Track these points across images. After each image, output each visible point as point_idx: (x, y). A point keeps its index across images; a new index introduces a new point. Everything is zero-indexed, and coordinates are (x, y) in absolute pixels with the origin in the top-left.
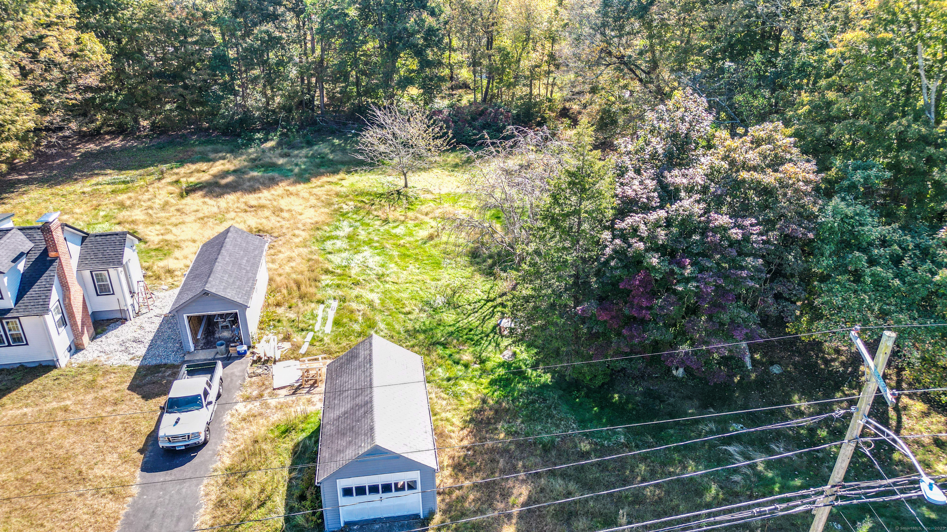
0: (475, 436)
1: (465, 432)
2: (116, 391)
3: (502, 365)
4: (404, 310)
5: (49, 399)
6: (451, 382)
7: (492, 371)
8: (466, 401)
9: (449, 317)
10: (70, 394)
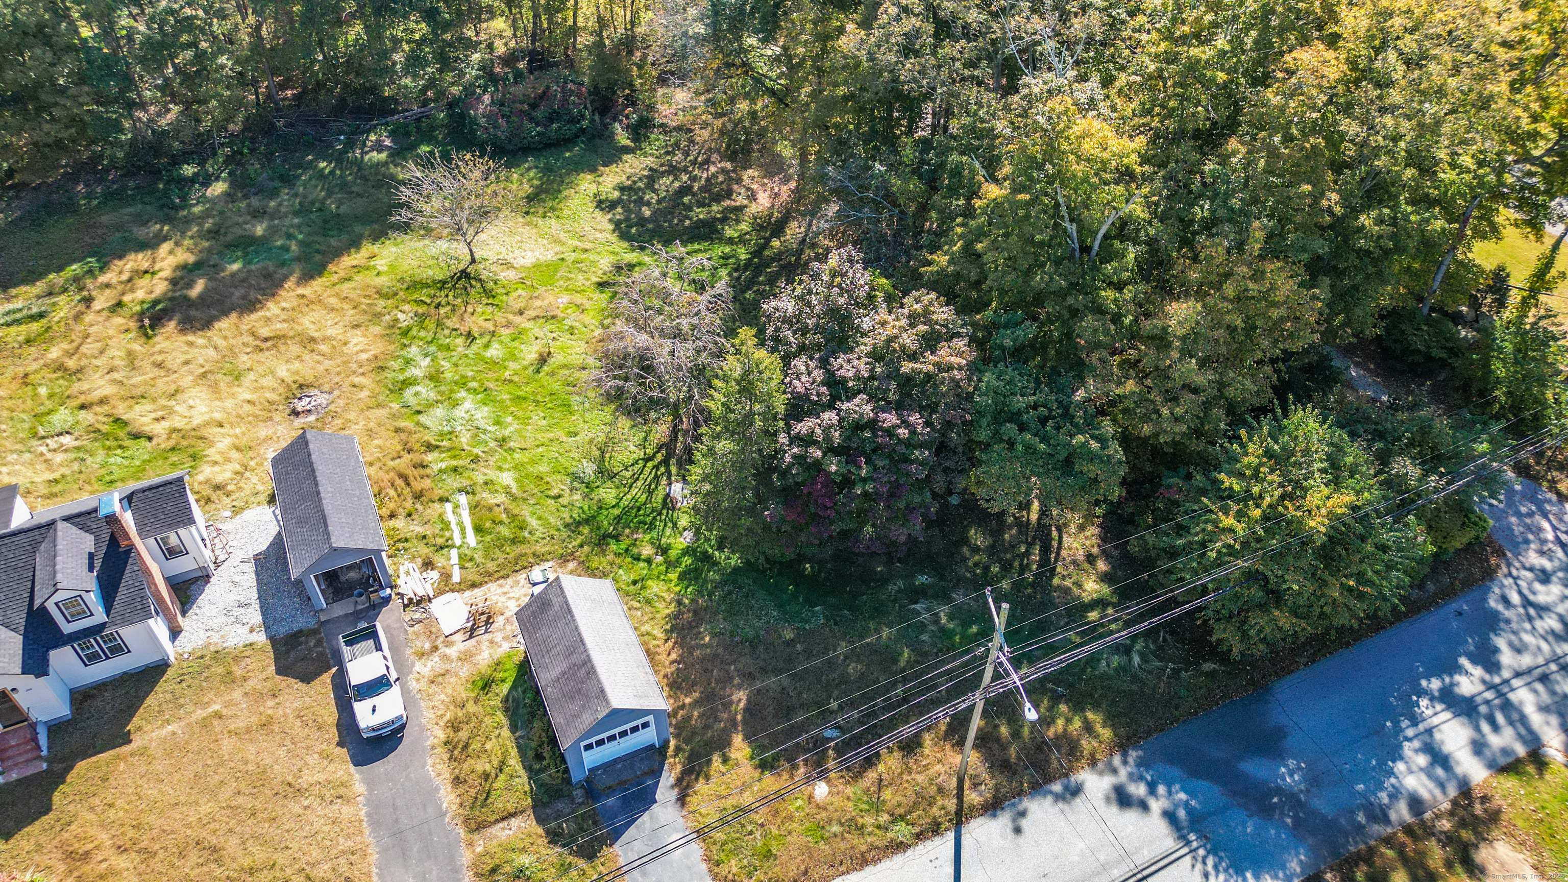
0: (682, 647)
1: (670, 644)
2: (265, 680)
3: (686, 552)
4: (553, 493)
5: (190, 708)
6: (639, 585)
7: (678, 562)
8: (660, 605)
9: (607, 493)
10: (211, 695)
